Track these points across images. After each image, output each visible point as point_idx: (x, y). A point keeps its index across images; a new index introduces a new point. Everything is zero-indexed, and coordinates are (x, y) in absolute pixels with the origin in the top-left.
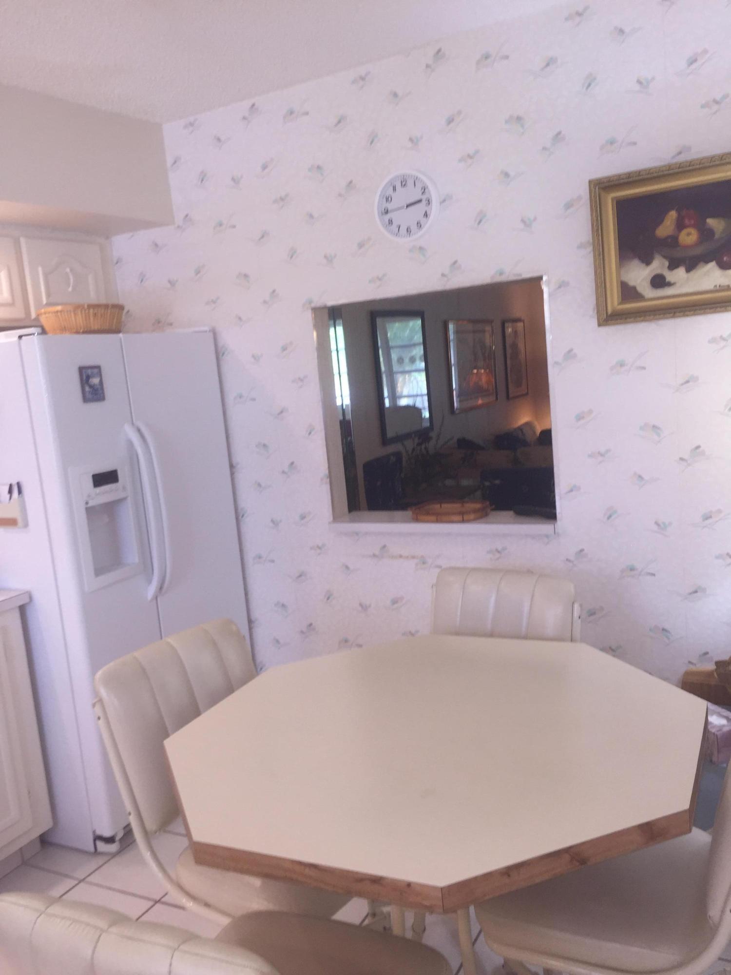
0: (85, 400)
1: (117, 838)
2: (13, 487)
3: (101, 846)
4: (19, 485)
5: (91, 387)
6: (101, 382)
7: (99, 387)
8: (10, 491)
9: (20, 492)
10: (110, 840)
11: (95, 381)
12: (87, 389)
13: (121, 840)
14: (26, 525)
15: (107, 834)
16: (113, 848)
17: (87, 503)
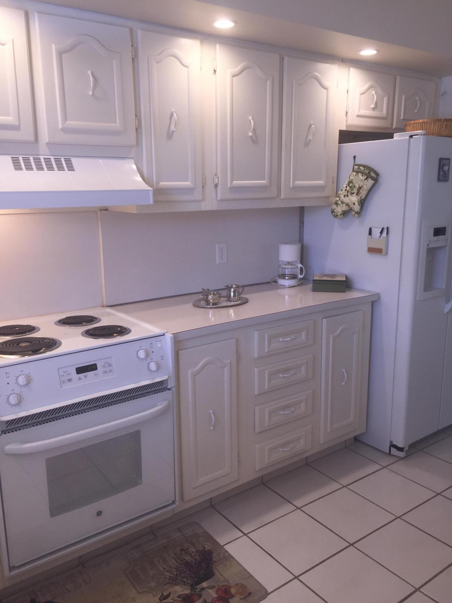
0: (439, 180)
1: (405, 450)
2: (384, 229)
3: (394, 451)
4: (388, 228)
5: (443, 171)
6: (449, 169)
7: (447, 172)
8: (381, 232)
9: (387, 233)
10: (400, 449)
11: (446, 168)
12: (441, 173)
13: (407, 451)
14: (387, 254)
15: (400, 445)
16: (401, 454)
17: (428, 245)
